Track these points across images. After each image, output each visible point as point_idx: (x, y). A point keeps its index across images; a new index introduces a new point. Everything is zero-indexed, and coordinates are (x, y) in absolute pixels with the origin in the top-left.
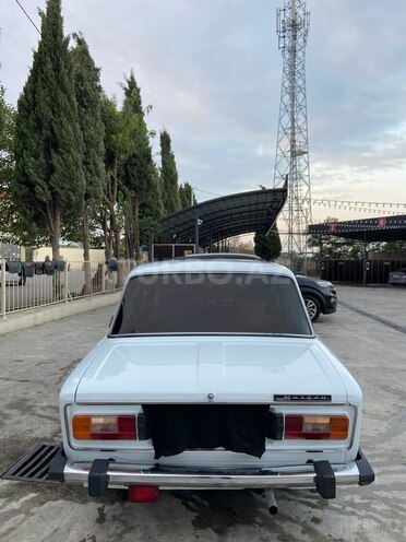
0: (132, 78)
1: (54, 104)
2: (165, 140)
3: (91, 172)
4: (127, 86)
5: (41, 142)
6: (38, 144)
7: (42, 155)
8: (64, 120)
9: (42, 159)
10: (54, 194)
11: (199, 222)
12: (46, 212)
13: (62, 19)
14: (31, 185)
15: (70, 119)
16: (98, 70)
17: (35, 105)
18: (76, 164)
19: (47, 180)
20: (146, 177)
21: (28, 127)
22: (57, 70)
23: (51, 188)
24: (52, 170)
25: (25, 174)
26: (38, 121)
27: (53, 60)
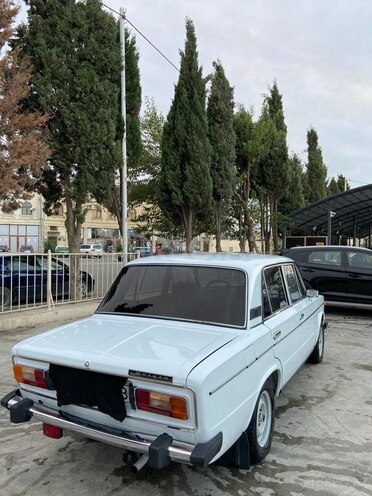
0: (275, 87)
1: (188, 126)
2: (312, 138)
3: (222, 176)
4: (270, 95)
5: (178, 157)
6: (176, 159)
7: (178, 167)
8: (196, 137)
9: (178, 171)
10: (186, 198)
11: (332, 214)
12: (181, 212)
13: (196, 54)
14: (169, 192)
15: (201, 136)
16: (232, 89)
17: (174, 128)
18: (204, 171)
19: (181, 187)
20: (281, 175)
21: (169, 147)
22: (191, 97)
23: (183, 193)
24: (184, 178)
25: (166, 185)
26: (176, 141)
27: (188, 89)
